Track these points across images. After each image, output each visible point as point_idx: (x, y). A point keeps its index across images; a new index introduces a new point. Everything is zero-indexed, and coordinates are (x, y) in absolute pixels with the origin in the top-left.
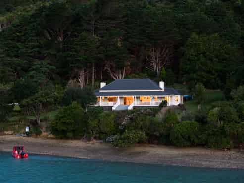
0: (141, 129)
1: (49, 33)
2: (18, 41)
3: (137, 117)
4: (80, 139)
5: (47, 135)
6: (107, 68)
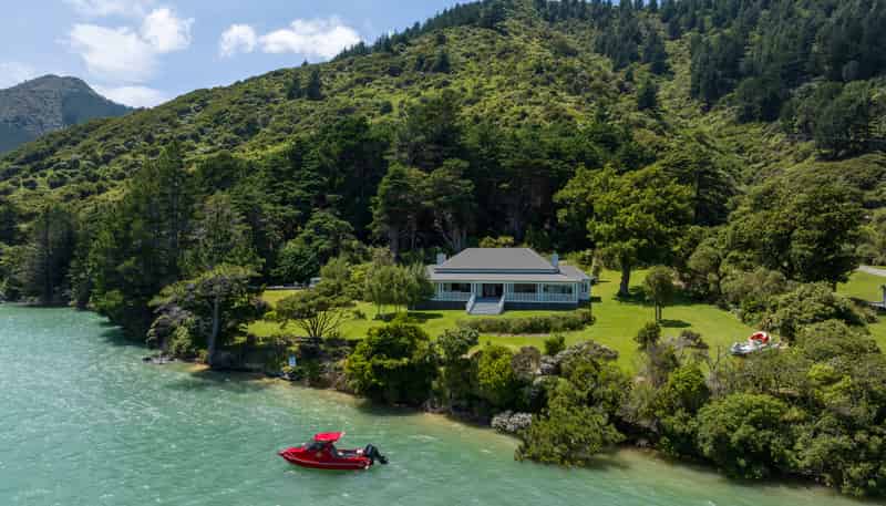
6: (438, 225)
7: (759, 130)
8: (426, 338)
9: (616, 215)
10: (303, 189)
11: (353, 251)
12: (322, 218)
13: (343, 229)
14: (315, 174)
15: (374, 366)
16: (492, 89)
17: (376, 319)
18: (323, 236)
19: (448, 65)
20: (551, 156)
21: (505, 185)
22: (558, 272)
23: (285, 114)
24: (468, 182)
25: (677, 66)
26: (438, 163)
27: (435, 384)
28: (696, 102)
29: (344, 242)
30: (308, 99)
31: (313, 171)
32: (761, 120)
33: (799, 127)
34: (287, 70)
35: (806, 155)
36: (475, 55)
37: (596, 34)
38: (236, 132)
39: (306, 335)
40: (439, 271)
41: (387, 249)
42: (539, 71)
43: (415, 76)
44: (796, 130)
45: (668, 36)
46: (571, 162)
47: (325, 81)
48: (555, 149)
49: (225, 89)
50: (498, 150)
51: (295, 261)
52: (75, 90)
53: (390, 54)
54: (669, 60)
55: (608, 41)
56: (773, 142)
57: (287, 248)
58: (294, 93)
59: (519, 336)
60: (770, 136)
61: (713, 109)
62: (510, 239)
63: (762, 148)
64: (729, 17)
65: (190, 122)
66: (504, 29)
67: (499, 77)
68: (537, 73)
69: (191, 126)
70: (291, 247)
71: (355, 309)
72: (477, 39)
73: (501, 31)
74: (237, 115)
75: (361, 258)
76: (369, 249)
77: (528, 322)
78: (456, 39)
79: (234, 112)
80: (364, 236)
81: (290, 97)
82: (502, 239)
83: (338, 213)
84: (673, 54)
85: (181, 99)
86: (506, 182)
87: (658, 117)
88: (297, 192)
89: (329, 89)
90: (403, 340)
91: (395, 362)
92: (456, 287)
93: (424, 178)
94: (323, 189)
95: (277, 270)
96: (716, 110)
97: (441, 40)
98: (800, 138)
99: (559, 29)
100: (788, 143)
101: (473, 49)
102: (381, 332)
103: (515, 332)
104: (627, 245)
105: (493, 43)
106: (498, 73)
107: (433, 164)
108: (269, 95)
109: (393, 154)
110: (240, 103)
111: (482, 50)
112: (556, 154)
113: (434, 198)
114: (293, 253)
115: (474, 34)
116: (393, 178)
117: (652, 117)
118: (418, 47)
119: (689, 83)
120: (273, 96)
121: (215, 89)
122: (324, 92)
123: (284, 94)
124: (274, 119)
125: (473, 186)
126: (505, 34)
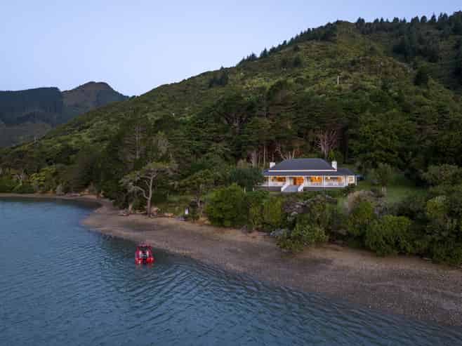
0: (318, 222)
1: (227, 119)
2: (200, 127)
3: (311, 206)
4: (239, 228)
5: (204, 221)
6: (278, 150)
19: (300, 63)
23: (208, 96)
67: (330, 69)
72: (318, 47)
73: (333, 42)
81: (211, 86)
92: (279, 180)
97: (296, 50)
111: (320, 54)
120: (202, 86)
123: (208, 85)
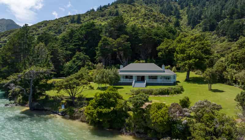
6: (118, 57)
7: (209, 34)
8: (121, 98)
9: (185, 51)
10: (73, 45)
11: (90, 66)
12: (79, 54)
13: (86, 58)
14: (77, 41)
15: (98, 112)
16: (131, 21)
17: (97, 89)
18: (80, 60)
19: (118, 14)
20: (155, 35)
21: (141, 44)
22: (164, 72)
23: (70, 28)
24: (129, 42)
25: (183, 17)
26: (118, 37)
27: (127, 121)
28: (189, 26)
29: (87, 63)
30: (77, 23)
31: (76, 40)
32: (209, 31)
33: (221, 33)
34: (71, 16)
35: (224, 40)
36: (126, 11)
37: (160, 8)
38: (55, 33)
39: (69, 95)
40: (121, 71)
41: (102, 64)
42: (146, 15)
43: (109, 17)
44: (220, 34)
45: (180, 8)
46: (161, 37)
47: (82, 18)
48: (156, 33)
49: (53, 20)
50: (138, 33)
51: (69, 69)
52: (10, 23)
53: (101, 11)
54: (181, 15)
55: (163, 10)
56: (213, 37)
57: (67, 64)
58: (73, 21)
59: (157, 96)
60: (212, 35)
61: (194, 28)
62: (144, 61)
63: (210, 39)
64: (197, 3)
65: (41, 30)
66: (135, 5)
67: (134, 17)
68: (145, 16)
69: (41, 31)
70: (68, 64)
71: (89, 85)
72: (127, 7)
73: (133, 5)
74: (55, 28)
75: (92, 68)
76: (95, 65)
77: (161, 90)
78: (121, 7)
79: (55, 27)
80: (94, 61)
81: (72, 23)
82: (141, 61)
83: (85, 53)
84: (182, 14)
85: (39, 23)
86: (141, 43)
87: (180, 29)
88: (71, 47)
89: (83, 20)
90: (111, 100)
91: (108, 110)
92: (127, 77)
93: (114, 41)
94: (79, 45)
95: (63, 72)
96: (195, 28)
97: (116, 7)
98: (221, 36)
99: (149, 6)
100: (218, 37)
101: (125, 10)
102: (101, 95)
103: (156, 94)
104: (191, 61)
105: (131, 8)
106: (133, 16)
107: (117, 37)
108: (65, 22)
109: (103, 34)
110: (57, 24)
111: (128, 10)
112: (156, 35)
113: (117, 48)
114: (69, 66)
115: (126, 6)
116: (103, 41)
117: (179, 29)
118: (109, 9)
119: (187, 21)
120: (67, 22)
121: (49, 21)
122: (82, 21)
123: (70, 22)
124: (66, 29)
125: (130, 44)
126: (135, 6)
